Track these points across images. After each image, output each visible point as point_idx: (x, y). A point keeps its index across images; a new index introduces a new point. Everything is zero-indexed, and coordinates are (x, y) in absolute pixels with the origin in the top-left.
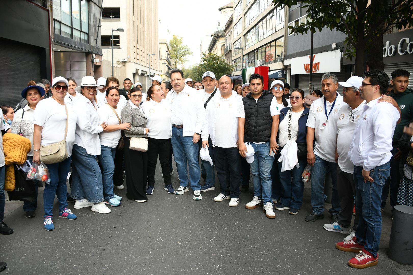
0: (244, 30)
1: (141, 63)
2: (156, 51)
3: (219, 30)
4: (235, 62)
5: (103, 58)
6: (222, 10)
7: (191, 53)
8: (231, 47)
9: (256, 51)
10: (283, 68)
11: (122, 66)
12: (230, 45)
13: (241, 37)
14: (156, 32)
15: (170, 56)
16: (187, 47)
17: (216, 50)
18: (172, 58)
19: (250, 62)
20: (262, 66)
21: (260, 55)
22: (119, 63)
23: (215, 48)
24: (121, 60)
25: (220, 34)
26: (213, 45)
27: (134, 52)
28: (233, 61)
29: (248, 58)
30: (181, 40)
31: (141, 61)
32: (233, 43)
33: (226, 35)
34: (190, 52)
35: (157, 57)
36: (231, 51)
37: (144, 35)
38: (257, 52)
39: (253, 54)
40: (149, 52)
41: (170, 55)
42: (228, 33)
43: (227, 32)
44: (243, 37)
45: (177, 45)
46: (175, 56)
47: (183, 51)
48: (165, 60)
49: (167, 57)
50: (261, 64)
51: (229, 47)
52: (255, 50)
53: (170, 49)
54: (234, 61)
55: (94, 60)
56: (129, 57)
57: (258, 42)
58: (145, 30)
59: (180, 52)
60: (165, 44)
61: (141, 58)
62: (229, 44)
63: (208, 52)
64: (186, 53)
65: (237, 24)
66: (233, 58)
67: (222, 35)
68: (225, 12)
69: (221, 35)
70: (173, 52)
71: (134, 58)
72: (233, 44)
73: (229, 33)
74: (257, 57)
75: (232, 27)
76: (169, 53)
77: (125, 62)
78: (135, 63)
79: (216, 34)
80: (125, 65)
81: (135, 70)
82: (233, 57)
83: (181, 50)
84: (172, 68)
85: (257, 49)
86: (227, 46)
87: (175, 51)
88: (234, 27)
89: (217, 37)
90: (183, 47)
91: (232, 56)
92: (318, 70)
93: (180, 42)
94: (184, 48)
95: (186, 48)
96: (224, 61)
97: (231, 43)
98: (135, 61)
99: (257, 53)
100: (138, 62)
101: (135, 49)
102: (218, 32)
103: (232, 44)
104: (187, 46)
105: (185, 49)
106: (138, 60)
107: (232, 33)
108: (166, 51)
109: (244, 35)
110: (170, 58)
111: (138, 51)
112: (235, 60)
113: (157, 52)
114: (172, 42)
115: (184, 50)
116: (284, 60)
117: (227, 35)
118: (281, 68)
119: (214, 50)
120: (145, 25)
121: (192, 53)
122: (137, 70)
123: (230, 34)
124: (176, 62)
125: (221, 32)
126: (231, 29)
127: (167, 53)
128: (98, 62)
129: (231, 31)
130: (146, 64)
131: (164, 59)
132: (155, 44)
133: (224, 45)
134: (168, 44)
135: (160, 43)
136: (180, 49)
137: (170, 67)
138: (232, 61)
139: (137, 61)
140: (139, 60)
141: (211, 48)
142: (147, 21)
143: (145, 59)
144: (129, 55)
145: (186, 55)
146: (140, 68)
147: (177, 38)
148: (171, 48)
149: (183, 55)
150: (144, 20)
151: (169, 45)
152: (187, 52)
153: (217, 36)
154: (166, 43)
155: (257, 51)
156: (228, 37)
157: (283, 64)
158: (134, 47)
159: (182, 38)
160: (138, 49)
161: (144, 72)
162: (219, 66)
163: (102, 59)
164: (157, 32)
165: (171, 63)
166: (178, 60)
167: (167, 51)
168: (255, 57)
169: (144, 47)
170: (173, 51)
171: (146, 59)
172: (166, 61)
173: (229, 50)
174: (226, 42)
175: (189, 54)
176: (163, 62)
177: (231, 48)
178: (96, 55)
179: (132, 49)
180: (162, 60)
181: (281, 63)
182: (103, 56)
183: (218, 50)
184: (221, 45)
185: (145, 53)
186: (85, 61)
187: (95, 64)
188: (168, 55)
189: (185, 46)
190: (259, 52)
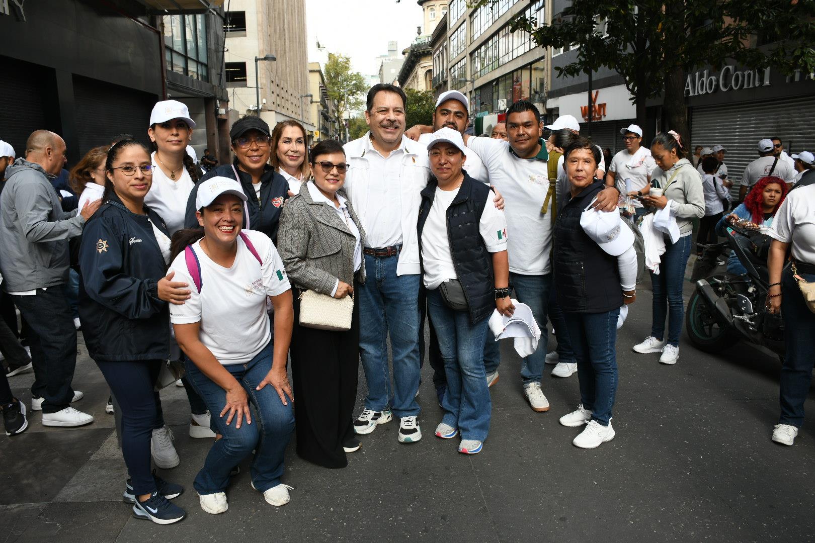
0: (471, 44)
1: (283, 111)
2: (304, 87)
3: (419, 41)
5: (229, 106)
6: (424, 5)
8: (445, 75)
9: (494, 83)
10: (545, 113)
12: (443, 72)
13: (465, 57)
14: (303, 52)
15: (327, 95)
16: (360, 77)
17: (415, 80)
18: (332, 98)
19: (485, 104)
21: (502, 91)
23: (412, 76)
24: (253, 108)
25: (421, 49)
26: (408, 70)
27: (273, 92)
29: (480, 96)
30: (346, 63)
31: (283, 107)
32: (449, 67)
33: (435, 52)
36: (445, 83)
37: (286, 60)
38: (496, 84)
39: (489, 88)
40: (295, 90)
42: (438, 48)
43: (436, 47)
44: (468, 56)
45: (339, 74)
46: (337, 94)
47: (352, 83)
48: (319, 104)
49: (322, 97)
50: (505, 106)
51: (441, 76)
52: (493, 81)
53: (326, 81)
55: (218, 110)
56: (264, 100)
57: (499, 67)
58: (287, 49)
59: (347, 88)
60: (318, 74)
61: (283, 102)
62: (441, 70)
64: (358, 88)
65: (456, 32)
67: (426, 52)
68: (429, 8)
69: (424, 52)
70: (332, 88)
71: (273, 103)
72: (450, 69)
73: (441, 49)
74: (497, 93)
75: (446, 37)
78: (276, 112)
79: (414, 50)
83: (348, 83)
85: (497, 80)
86: (438, 73)
88: (450, 38)
89: (415, 56)
90: (352, 77)
92: (605, 116)
93: (346, 68)
94: (354, 78)
95: (357, 78)
97: (445, 68)
98: (273, 107)
99: (497, 87)
100: (279, 110)
101: (274, 86)
102: (418, 46)
103: (447, 69)
104: (358, 72)
105: (356, 80)
106: (278, 105)
107: (446, 49)
108: (321, 85)
109: (471, 54)
110: (327, 100)
111: (278, 90)
116: (546, 100)
117: (437, 52)
119: (410, 80)
120: (287, 40)
123: (443, 50)
125: (424, 46)
126: (444, 42)
127: (322, 90)
128: (224, 113)
129: (445, 44)
130: (290, 112)
131: (317, 102)
132: (303, 75)
133: (430, 71)
134: (323, 72)
135: (310, 72)
136: (346, 80)
139: (277, 108)
140: (280, 105)
141: (404, 77)
142: (289, 32)
143: (288, 105)
147: (340, 60)
148: (328, 80)
150: (284, 30)
151: (324, 75)
152: (360, 86)
153: (417, 53)
154: (320, 72)
156: (439, 57)
157: (545, 107)
158: (272, 82)
159: (350, 60)
160: (278, 85)
163: (228, 108)
165: (329, 108)
168: (492, 93)
169: (286, 82)
170: (332, 86)
171: (290, 103)
172: (321, 104)
173: (441, 81)
174: (435, 66)
177: (447, 77)
178: (221, 102)
179: (269, 86)
180: (314, 104)
181: (542, 104)
182: (229, 103)
183: (420, 80)
184: (424, 70)
185: (289, 92)
186: (204, 112)
187: (219, 117)
188: (323, 92)
189: (355, 75)
190: (500, 85)
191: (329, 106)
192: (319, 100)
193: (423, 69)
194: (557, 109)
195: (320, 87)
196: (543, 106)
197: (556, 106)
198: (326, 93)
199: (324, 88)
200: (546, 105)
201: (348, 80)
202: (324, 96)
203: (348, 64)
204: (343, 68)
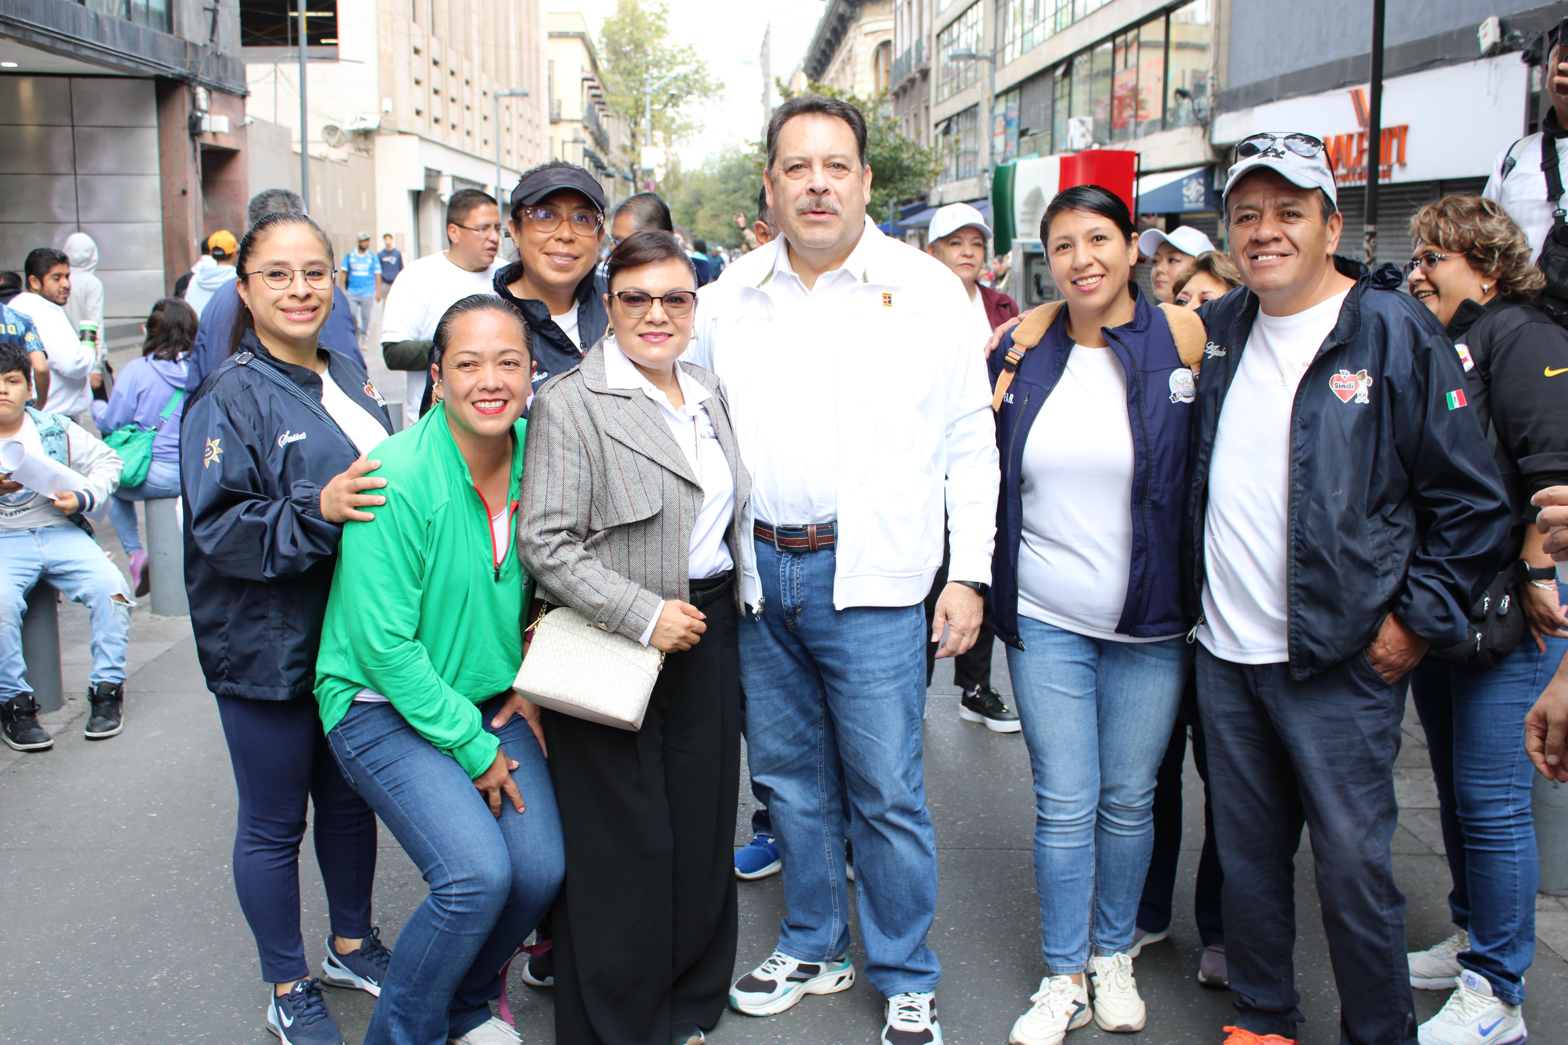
1: (454, 140)
2: (530, 73)
4: (947, 131)
5: (247, 111)
7: (714, 87)
8: (925, 52)
9: (1060, 71)
10: (1210, 156)
11: (350, 154)
12: (919, 42)
15: (604, 103)
16: (694, 54)
17: (849, 68)
18: (617, 112)
19: (1031, 132)
20: (1096, 147)
21: (1080, 94)
22: (334, 141)
23: (842, 58)
24: (348, 125)
26: (829, 42)
27: (417, 82)
28: (936, 125)
29: (1021, 108)
30: (659, 18)
31: (453, 127)
32: (936, 31)
34: (711, 81)
35: (538, 109)
36: (925, 73)
38: (1064, 75)
39: (1044, 86)
40: (497, 78)
41: (607, 98)
45: (638, 46)
46: (631, 102)
47: (673, 74)
48: (579, 126)
49: (590, 109)
50: (1090, 138)
51: (913, 55)
52: (1057, 64)
53: (603, 65)
54: (942, 126)
55: (200, 119)
56: (387, 105)
57: (1074, 22)
59: (657, 85)
60: (578, 44)
61: (454, 114)
62: (915, 38)
63: (802, 80)
64: (689, 86)
66: (939, 112)
70: (617, 84)
71: (418, 112)
72: (938, 35)
74: (1066, 102)
76: (597, 88)
77: (367, 134)
78: (424, 140)
80: (367, 151)
81: (423, 174)
82: (937, 104)
83: (664, 71)
84: (614, 166)
85: (1069, 62)
86: (906, 49)
87: (629, 74)
89: (849, 4)
90: (674, 56)
91: (932, 103)
92: (1403, 165)
93: (658, 29)
94: (679, 59)
95: (688, 60)
96: (891, 128)
97: (925, 32)
98: (420, 125)
99: (1066, 81)
100: (437, 133)
101: (420, 66)
103: (930, 36)
104: (690, 48)
105: (684, 63)
106: (437, 120)
108: (585, 75)
110: (607, 116)
111: (436, 78)
112: (950, 119)
113: (538, 81)
114: (615, 28)
115: (680, 70)
118: (1200, 158)
119: (837, 67)
121: (721, 86)
122: (434, 174)
124: (634, 135)
127: (590, 88)
128: (227, 130)
130: (479, 142)
131: (572, 121)
132: (525, 39)
133: (887, 43)
134: (595, 39)
135: (551, 36)
136: (657, 64)
137: (605, 161)
138: (932, 126)
139: (430, 128)
140: (443, 122)
141: (820, 62)
143: (472, 120)
144: (389, 96)
145: (690, 97)
146: (451, 165)
147: (643, 7)
148: (609, 61)
149: (673, 96)
151: (597, 46)
152: (696, 81)
154: (582, 37)
155: (1067, 73)
156: (910, 4)
157: (1211, 139)
158: (417, 51)
159: (668, 8)
160: (436, 63)
163: (244, 115)
165: (611, 141)
166: (644, 123)
167: (590, 76)
168: (1054, 102)
169: (468, 56)
170: (618, 78)
171: (480, 118)
172: (586, 128)
173: (914, 70)
174: (898, 27)
175: (705, 91)
176: (566, 132)
177: (929, 59)
178: (215, 95)
179: (404, 64)
180: (562, 126)
182: (249, 100)
183: (859, 68)
184: (872, 43)
185: (475, 85)
186: (155, 123)
187: (209, 140)
188: (594, 96)
189: (683, 51)
190: (1075, 78)
191: (610, 133)
192: (579, 115)
193: (870, 39)
195: (584, 80)
196: (1204, 137)
198: (599, 96)
199: (595, 84)
201: (664, 63)
202: (596, 107)
203: (663, 19)
204: (650, 30)
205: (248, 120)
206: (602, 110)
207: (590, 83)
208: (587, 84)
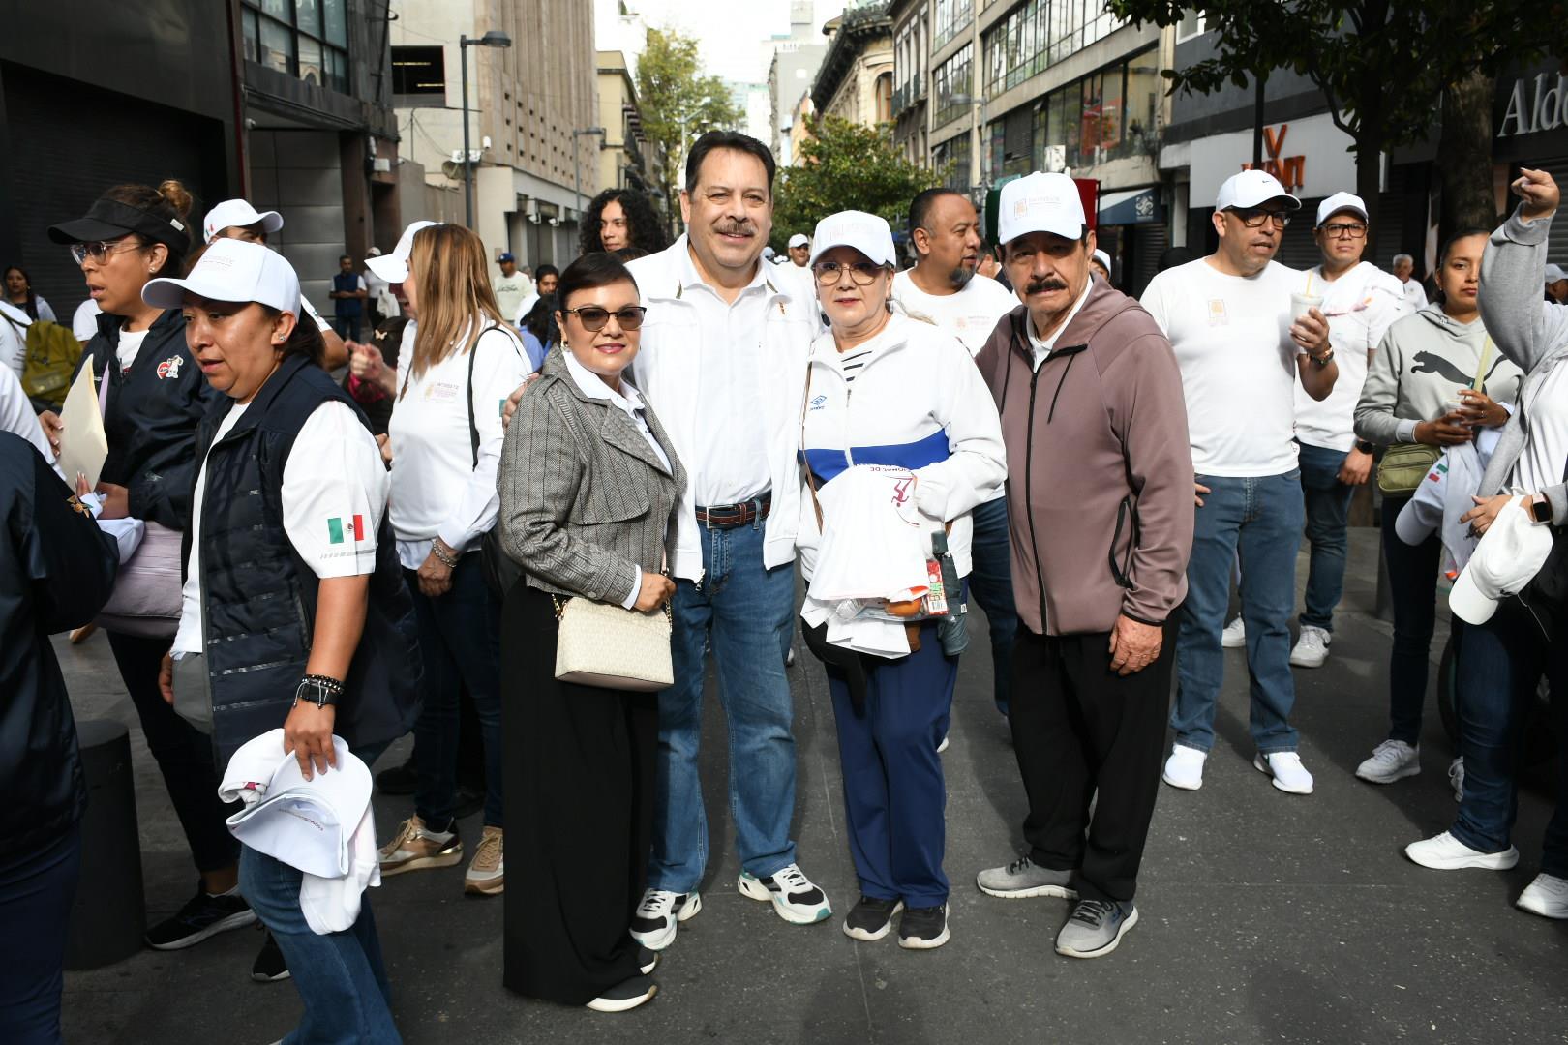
0: (985, 10)
1: (534, 168)
2: (585, 108)
4: (942, 155)
5: (400, 153)
8: (922, 86)
9: (1037, 107)
10: (1157, 179)
11: (459, 184)
12: (917, 77)
13: (970, 42)
14: (583, 25)
15: (640, 130)
16: (719, 86)
17: (852, 98)
19: (1014, 156)
21: (1055, 126)
22: (449, 173)
23: (845, 87)
24: (456, 158)
25: (868, 23)
26: (834, 74)
27: (508, 122)
28: (933, 149)
29: (1004, 137)
30: (688, 54)
31: (533, 157)
32: (931, 68)
33: (899, 30)
36: (922, 105)
37: (541, 44)
38: (1041, 109)
39: (1025, 119)
40: (563, 116)
41: (645, 127)
42: (908, 20)
43: (903, 17)
44: (977, 41)
45: (669, 80)
46: (664, 129)
47: (701, 103)
48: (621, 151)
49: (630, 135)
50: (1063, 164)
52: (1034, 102)
53: (640, 97)
54: (937, 150)
55: (372, 162)
56: (487, 142)
57: (1049, 67)
59: (691, 115)
60: (620, 78)
61: (533, 147)
62: (913, 73)
63: (810, 107)
66: (936, 138)
67: (878, 30)
69: (872, 30)
70: (651, 113)
71: (509, 147)
72: (934, 72)
73: (914, 21)
74: (1042, 132)
76: (635, 117)
78: (515, 170)
79: (850, 24)
80: (471, 181)
81: (515, 197)
82: (933, 130)
83: (692, 102)
85: (1045, 99)
86: (905, 81)
87: (662, 104)
89: (853, 39)
90: (700, 88)
91: (930, 129)
92: (1300, 186)
93: (687, 64)
94: (706, 90)
97: (922, 68)
98: (509, 157)
99: (1044, 115)
100: (522, 164)
101: (510, 107)
102: (861, 13)
103: (927, 72)
104: (717, 81)
106: (522, 153)
107: (926, 22)
108: (625, 106)
109: (986, 35)
110: (641, 141)
111: (520, 118)
112: (944, 144)
113: (591, 116)
116: (1160, 148)
117: (906, 31)
118: (1149, 180)
119: (840, 97)
122: (522, 198)
123: (918, 24)
125: (874, 13)
127: (629, 117)
128: (388, 170)
129: (922, 11)
130: (551, 170)
131: (616, 147)
133: (887, 75)
134: (632, 74)
135: (600, 73)
136: (686, 95)
138: (929, 151)
139: (517, 159)
140: (526, 154)
141: (826, 90)
143: (546, 152)
144: (487, 135)
146: (535, 191)
147: (673, 45)
148: (644, 93)
151: (634, 81)
152: (720, 111)
153: (857, 32)
154: (623, 73)
155: (1045, 108)
156: (908, 42)
157: (1158, 165)
158: (507, 96)
159: (696, 46)
160: (520, 105)
161: (545, 209)
162: (876, 177)
163: (397, 157)
164: (586, 22)
165: (646, 162)
167: (628, 107)
168: (1033, 131)
169: (542, 97)
170: (652, 108)
171: (550, 149)
172: (626, 152)
173: (912, 100)
174: (898, 63)
176: (612, 157)
177: (926, 91)
178: (380, 142)
179: (499, 106)
180: (608, 151)
181: (1148, 159)
182: (400, 144)
183: (862, 97)
184: (874, 74)
185: (547, 122)
186: (338, 165)
187: (375, 178)
188: (632, 124)
189: (708, 84)
190: (1051, 112)
191: (645, 156)
192: (621, 141)
193: (872, 70)
194: (1185, 170)
195: (624, 110)
196: (1152, 163)
197: (1182, 164)
198: (638, 124)
199: (634, 114)
200: (1158, 160)
201: (692, 94)
202: (634, 133)
203: (691, 55)
204: (680, 65)
205: (400, 160)
206: (637, 136)
207: (630, 113)
208: (626, 114)
